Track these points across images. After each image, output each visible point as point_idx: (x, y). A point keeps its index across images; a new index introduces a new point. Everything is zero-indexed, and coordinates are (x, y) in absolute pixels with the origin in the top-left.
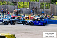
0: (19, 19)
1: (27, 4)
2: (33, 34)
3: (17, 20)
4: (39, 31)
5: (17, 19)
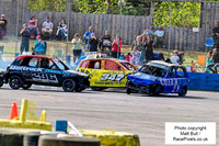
0: (47, 67)
1: (193, 10)
3: (40, 69)
5: (37, 67)
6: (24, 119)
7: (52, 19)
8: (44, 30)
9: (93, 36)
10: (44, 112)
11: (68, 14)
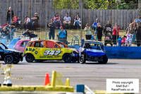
6: (54, 85)
7: (70, 15)
8: (65, 22)
9: (99, 25)
10: (68, 79)
11: (81, 10)
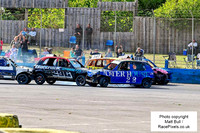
0: (64, 66)
1: (59, 15)
2: (76, 114)
4: (96, 104)
5: (56, 66)
